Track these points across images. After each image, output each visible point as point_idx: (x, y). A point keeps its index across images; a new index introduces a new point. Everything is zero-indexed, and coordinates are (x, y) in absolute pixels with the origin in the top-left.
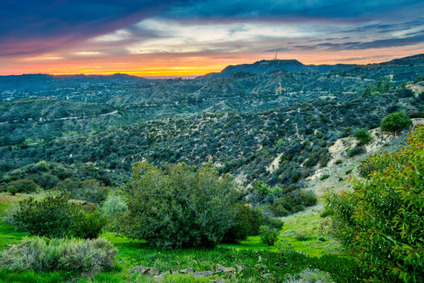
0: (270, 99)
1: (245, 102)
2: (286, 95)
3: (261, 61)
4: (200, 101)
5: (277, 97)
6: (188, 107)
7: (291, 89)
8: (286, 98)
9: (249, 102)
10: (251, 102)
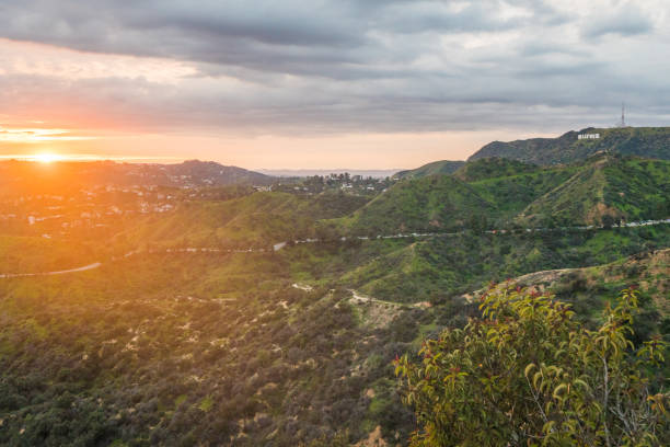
0: (564, 240)
1: (488, 249)
2: (618, 231)
3: (584, 132)
4: (353, 244)
5: (589, 235)
6: (314, 259)
7: (637, 211)
8: (617, 239)
9: (497, 250)
10: (505, 251)
